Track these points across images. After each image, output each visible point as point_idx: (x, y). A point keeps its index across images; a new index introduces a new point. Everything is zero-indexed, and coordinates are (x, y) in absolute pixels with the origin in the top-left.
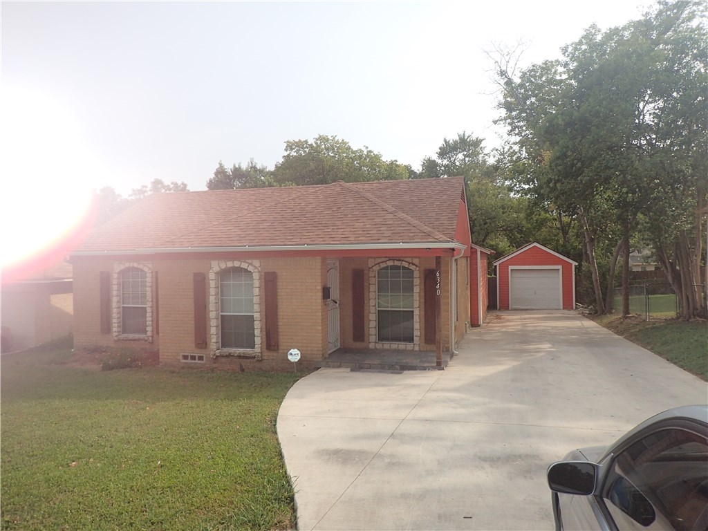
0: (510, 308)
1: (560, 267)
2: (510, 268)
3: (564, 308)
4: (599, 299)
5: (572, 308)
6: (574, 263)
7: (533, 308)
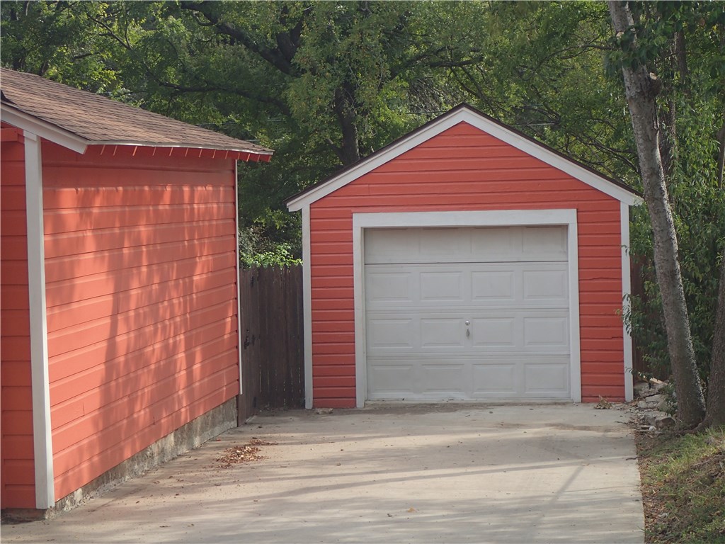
0: (360, 403)
1: (568, 217)
2: (361, 220)
3: (586, 398)
4: (684, 359)
5: (621, 398)
6: (627, 200)
7: (460, 397)
